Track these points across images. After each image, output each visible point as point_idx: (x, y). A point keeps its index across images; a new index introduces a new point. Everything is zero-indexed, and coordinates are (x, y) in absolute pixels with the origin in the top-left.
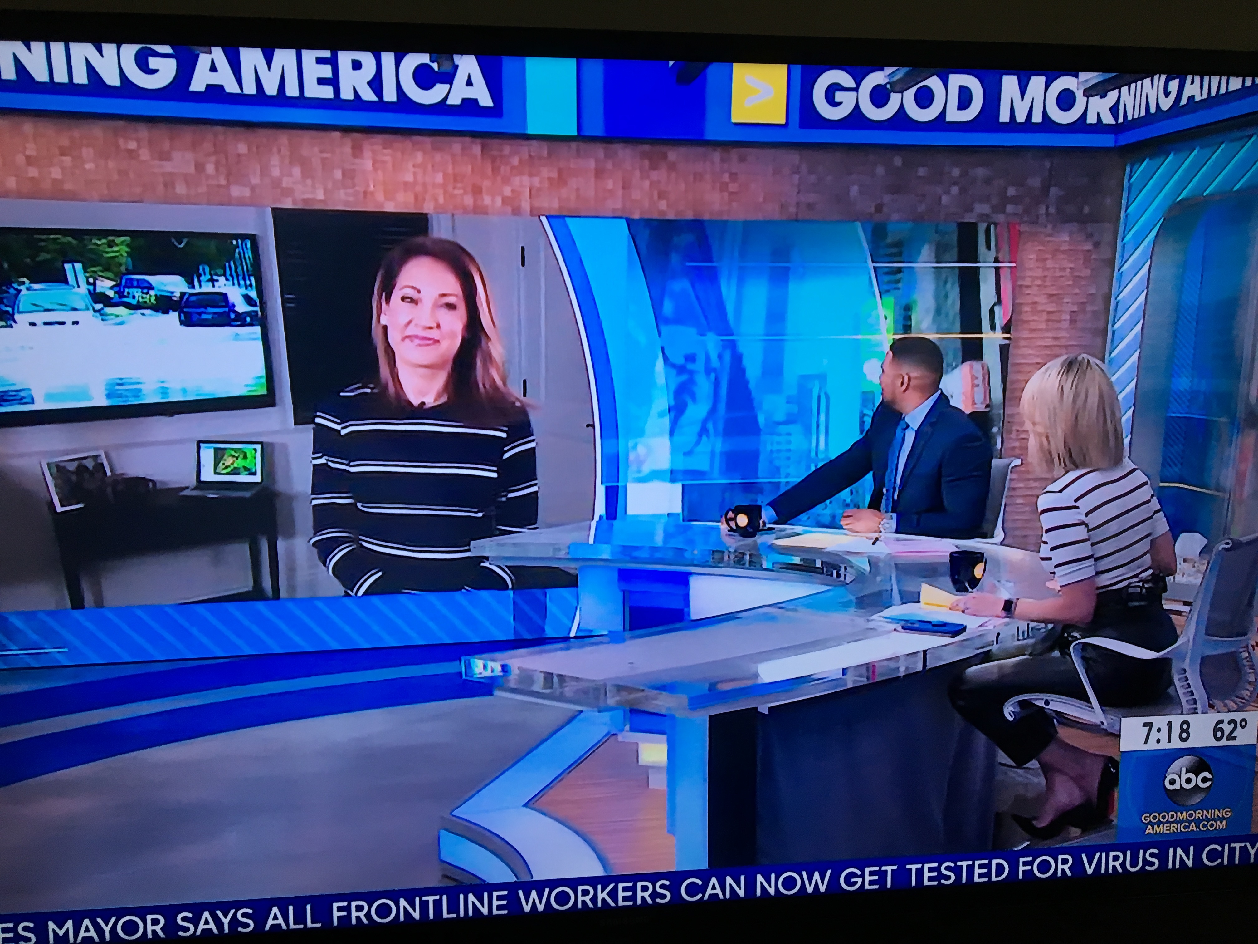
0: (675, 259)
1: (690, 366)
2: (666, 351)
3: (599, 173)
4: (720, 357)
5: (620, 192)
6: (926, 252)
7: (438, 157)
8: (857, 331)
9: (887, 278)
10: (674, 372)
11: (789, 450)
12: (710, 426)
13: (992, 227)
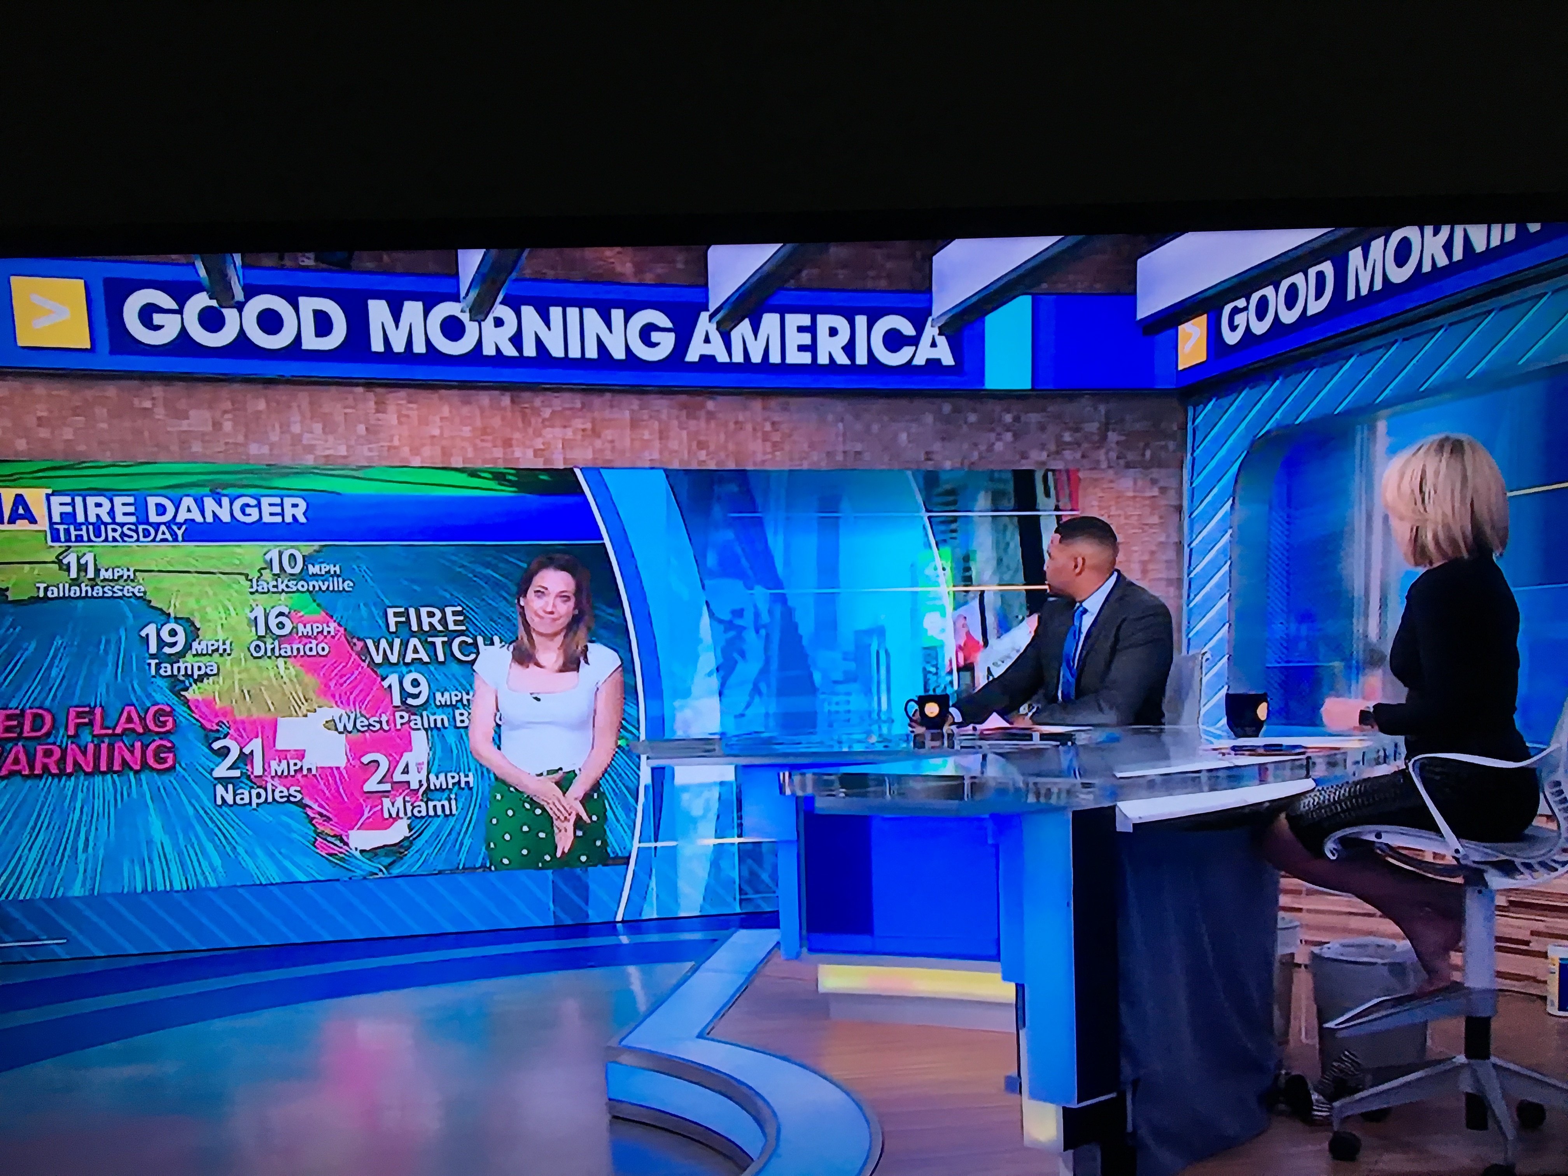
0: (717, 511)
1: (739, 622)
2: (711, 607)
3: (635, 424)
4: (770, 612)
5: (657, 444)
6: (983, 501)
7: (465, 410)
8: (915, 584)
9: (943, 528)
10: (721, 627)
11: (849, 711)
12: (763, 687)
13: (1050, 474)
